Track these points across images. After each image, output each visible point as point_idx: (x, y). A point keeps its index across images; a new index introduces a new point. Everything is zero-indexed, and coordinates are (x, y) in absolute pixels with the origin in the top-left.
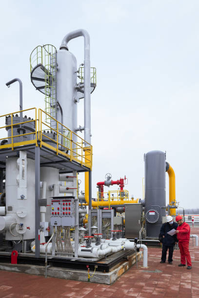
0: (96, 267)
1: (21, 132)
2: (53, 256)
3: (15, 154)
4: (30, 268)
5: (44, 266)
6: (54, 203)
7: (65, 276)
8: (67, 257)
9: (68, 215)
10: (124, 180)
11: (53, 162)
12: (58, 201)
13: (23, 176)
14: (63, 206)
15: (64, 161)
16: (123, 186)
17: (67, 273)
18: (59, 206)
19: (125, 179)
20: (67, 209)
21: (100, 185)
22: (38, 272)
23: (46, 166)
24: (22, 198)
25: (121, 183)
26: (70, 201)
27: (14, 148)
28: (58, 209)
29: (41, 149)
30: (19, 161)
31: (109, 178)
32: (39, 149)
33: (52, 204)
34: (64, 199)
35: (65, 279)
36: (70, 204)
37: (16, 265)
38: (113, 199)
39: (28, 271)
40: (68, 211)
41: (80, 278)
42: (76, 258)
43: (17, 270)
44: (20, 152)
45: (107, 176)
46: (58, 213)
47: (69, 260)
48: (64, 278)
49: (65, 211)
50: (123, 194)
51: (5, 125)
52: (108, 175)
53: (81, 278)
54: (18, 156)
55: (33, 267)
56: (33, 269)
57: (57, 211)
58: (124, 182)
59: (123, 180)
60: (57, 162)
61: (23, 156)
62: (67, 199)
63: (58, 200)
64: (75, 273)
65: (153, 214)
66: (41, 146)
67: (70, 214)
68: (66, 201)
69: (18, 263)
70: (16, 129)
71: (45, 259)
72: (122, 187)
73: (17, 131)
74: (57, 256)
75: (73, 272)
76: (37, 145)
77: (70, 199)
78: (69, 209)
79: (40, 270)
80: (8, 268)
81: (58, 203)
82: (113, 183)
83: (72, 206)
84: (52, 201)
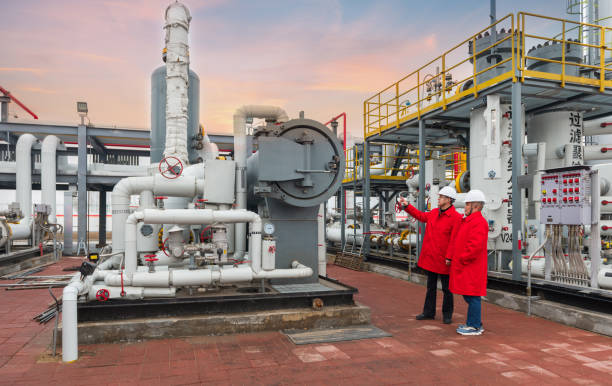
1: (494, 60)
2: (548, 280)
3: (481, 102)
4: (503, 296)
5: (526, 295)
6: (546, 181)
7: (565, 319)
8: (575, 285)
9: (574, 203)
11: (561, 102)
12: (554, 177)
13: (493, 138)
14: (563, 187)
17: (568, 313)
18: (556, 187)
20: (571, 191)
22: (516, 306)
23: (551, 111)
24: (492, 176)
26: (579, 175)
27: (479, 93)
28: (555, 192)
29: (523, 84)
30: (487, 113)
32: (519, 84)
33: (543, 182)
34: (567, 173)
36: (577, 181)
39: (500, 301)
40: (574, 195)
41: (595, 328)
42: (594, 289)
44: (488, 97)
46: (555, 200)
47: (576, 291)
48: (563, 323)
49: (568, 196)
51: (468, 56)
53: (598, 328)
54: (485, 105)
55: (509, 295)
56: (508, 300)
57: (552, 197)
60: (570, 99)
61: (493, 103)
62: (572, 172)
63: (555, 174)
64: (585, 316)
66: (523, 80)
67: (577, 200)
68: (570, 176)
70: (484, 59)
71: (526, 283)
73: (486, 60)
74: (556, 281)
75: (582, 314)
76: (515, 80)
77: (577, 172)
78: (577, 190)
79: (519, 301)
81: (553, 181)
83: (583, 185)
84: (543, 178)
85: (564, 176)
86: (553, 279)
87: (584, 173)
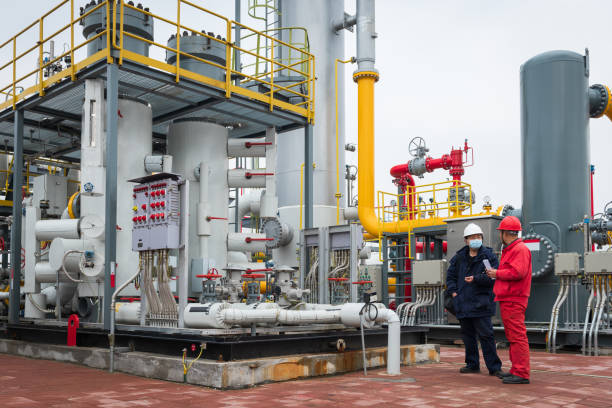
0: (204, 346)
2: (141, 325)
4: (91, 354)
6: (138, 195)
7: (146, 370)
9: (161, 221)
10: (464, 153)
12: (145, 189)
13: (92, 138)
14: (152, 201)
15: (213, 100)
16: (461, 172)
17: (148, 362)
18: (146, 201)
19: (466, 148)
20: (158, 205)
21: (403, 176)
22: (103, 363)
25: (453, 163)
26: (165, 185)
28: (144, 207)
29: (121, 68)
31: (422, 151)
33: (135, 196)
34: (155, 183)
35: (144, 377)
36: (163, 193)
37: (75, 347)
38: (431, 213)
39: (87, 360)
40: (160, 211)
41: (170, 375)
42: (180, 328)
43: (72, 359)
44: (87, 81)
45: (413, 147)
46: (144, 218)
49: (156, 212)
50: (460, 197)
52: (417, 141)
53: (172, 374)
55: (97, 350)
56: (96, 356)
57: (142, 214)
58: (464, 160)
59: (460, 152)
60: (200, 104)
61: (93, 91)
62: (160, 182)
63: (146, 185)
64: (162, 362)
65: (534, 247)
66: (121, 62)
67: (163, 218)
68: (158, 186)
69: (79, 345)
72: (457, 175)
74: (151, 326)
75: (159, 360)
76: (110, 60)
77: (164, 182)
78: (163, 205)
79: (107, 357)
80: (58, 356)
81: (144, 194)
82: (432, 166)
83: (169, 199)
84: (135, 191)
85: (152, 187)
86: (148, 323)
87: (170, 182)
